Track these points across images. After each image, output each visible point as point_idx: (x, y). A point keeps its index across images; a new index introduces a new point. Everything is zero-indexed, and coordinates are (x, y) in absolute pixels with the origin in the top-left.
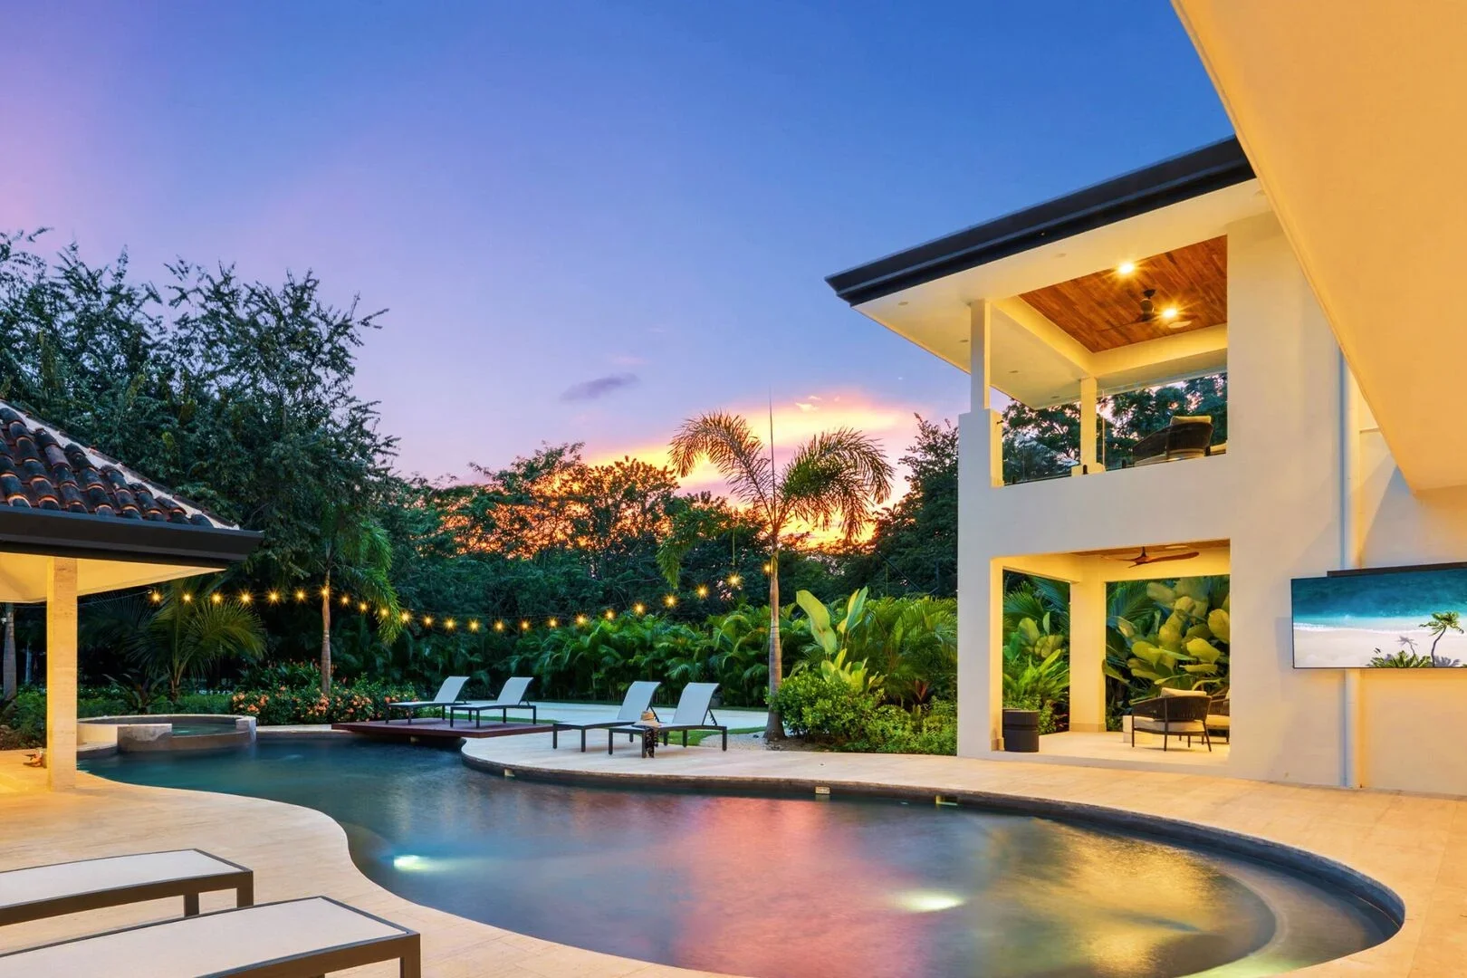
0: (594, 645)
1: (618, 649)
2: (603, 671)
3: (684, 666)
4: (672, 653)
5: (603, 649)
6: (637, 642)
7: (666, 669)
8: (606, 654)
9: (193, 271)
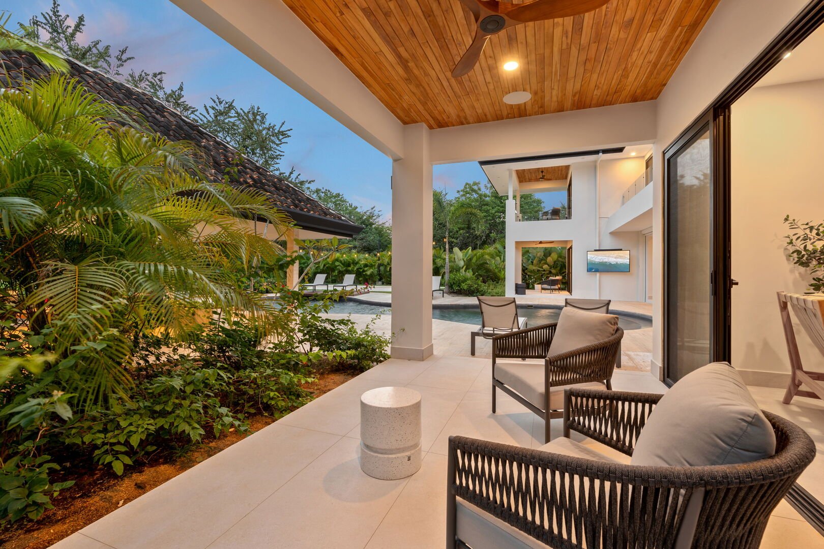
0: (334, 262)
1: (343, 264)
2: (336, 272)
3: (372, 270)
4: (366, 265)
5: (337, 263)
6: (351, 261)
7: (364, 271)
8: (339, 266)
9: (224, 102)
